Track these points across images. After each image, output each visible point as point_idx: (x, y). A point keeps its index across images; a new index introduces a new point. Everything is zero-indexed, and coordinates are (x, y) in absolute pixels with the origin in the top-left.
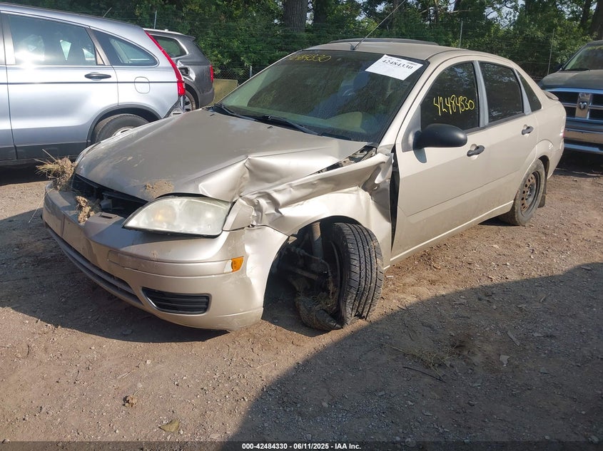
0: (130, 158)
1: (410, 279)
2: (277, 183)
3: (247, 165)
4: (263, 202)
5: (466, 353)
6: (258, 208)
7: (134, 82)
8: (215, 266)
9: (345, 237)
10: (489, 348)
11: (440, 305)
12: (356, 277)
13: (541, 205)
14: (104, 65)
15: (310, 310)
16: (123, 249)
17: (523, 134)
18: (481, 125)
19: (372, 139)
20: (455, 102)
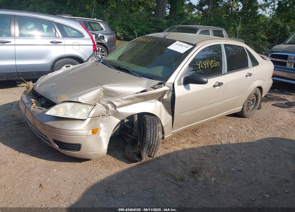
0: (54, 84)
1: (183, 140)
2: (116, 97)
3: (102, 90)
4: (109, 106)
5: (196, 176)
6: (107, 108)
7: (73, 45)
8: (84, 132)
9: (146, 122)
10: (208, 174)
11: (193, 153)
12: (148, 139)
13: (259, 108)
14: (59, 37)
15: (129, 152)
16: (46, 123)
17: (246, 77)
18: (223, 73)
19: (163, 80)
20: (208, 63)
